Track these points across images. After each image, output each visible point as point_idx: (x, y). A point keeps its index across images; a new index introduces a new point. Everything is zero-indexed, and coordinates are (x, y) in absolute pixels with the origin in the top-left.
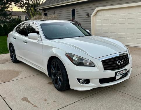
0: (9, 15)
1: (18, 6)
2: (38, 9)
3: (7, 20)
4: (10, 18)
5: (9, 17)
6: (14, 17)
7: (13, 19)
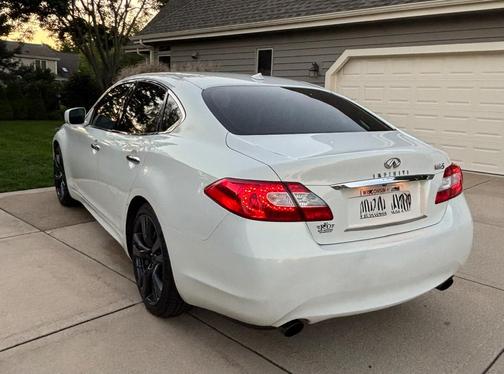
0: (11, 55)
1: (50, 29)
2: (140, 42)
3: (7, 71)
4: (14, 65)
5: (12, 61)
6: (27, 63)
7: (23, 67)
